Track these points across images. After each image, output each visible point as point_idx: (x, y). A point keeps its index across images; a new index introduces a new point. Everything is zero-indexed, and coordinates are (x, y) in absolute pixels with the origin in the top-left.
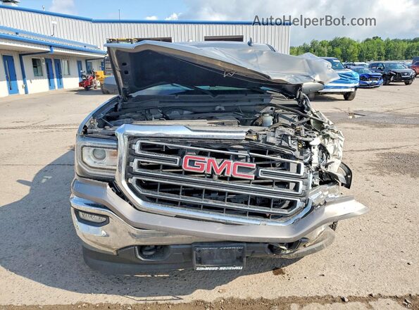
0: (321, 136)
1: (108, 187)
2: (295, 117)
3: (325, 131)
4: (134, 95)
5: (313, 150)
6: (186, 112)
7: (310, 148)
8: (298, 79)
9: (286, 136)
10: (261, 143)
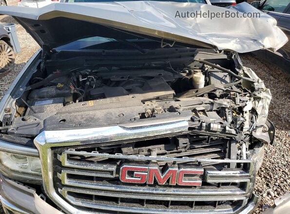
0: (252, 98)
1: (36, 195)
2: (226, 76)
3: (256, 93)
4: (58, 49)
5: (245, 115)
6: (114, 68)
7: (243, 114)
8: (245, 46)
9: (224, 109)
10: (203, 131)
